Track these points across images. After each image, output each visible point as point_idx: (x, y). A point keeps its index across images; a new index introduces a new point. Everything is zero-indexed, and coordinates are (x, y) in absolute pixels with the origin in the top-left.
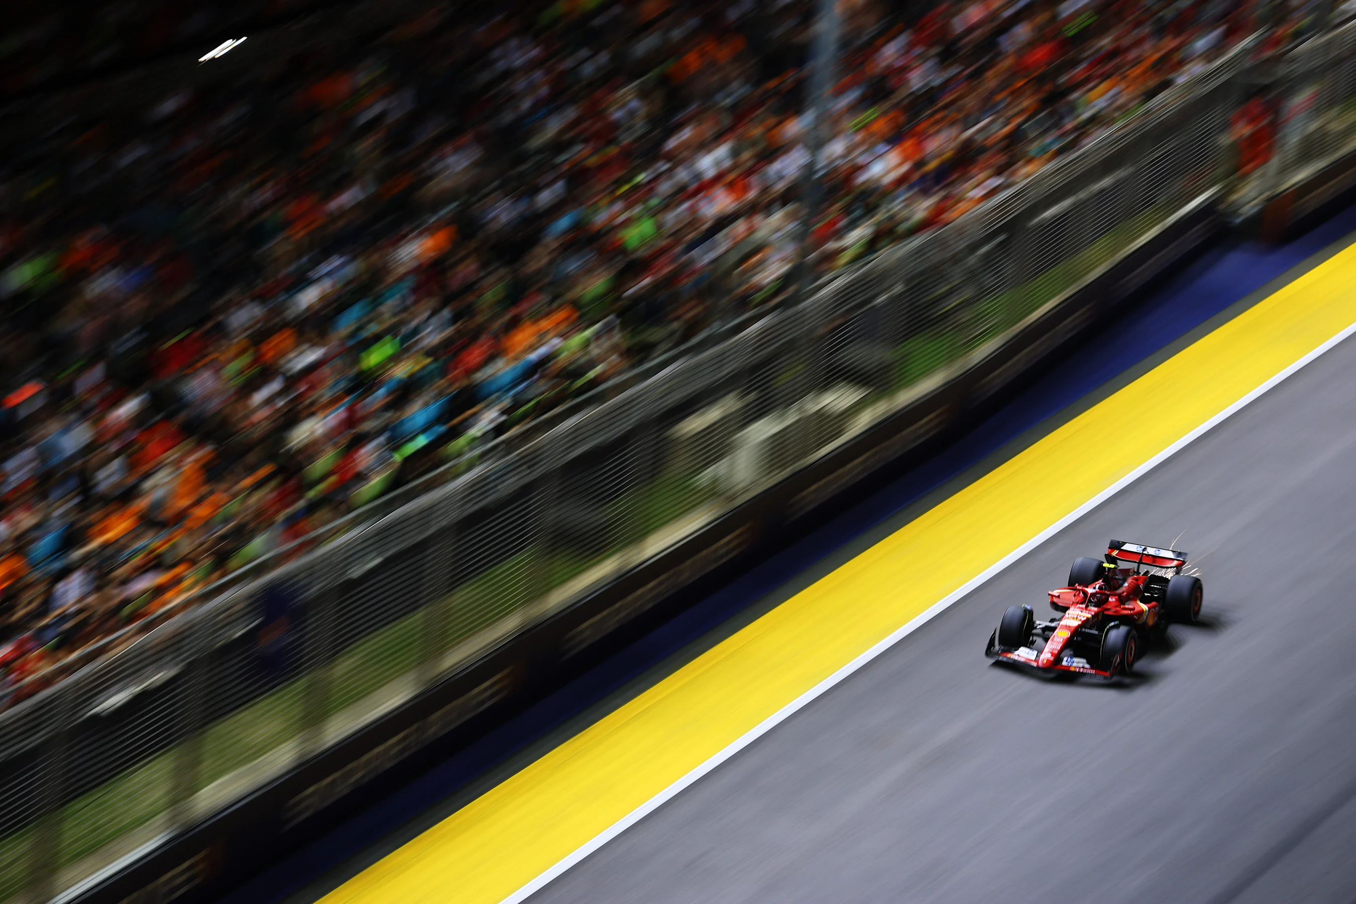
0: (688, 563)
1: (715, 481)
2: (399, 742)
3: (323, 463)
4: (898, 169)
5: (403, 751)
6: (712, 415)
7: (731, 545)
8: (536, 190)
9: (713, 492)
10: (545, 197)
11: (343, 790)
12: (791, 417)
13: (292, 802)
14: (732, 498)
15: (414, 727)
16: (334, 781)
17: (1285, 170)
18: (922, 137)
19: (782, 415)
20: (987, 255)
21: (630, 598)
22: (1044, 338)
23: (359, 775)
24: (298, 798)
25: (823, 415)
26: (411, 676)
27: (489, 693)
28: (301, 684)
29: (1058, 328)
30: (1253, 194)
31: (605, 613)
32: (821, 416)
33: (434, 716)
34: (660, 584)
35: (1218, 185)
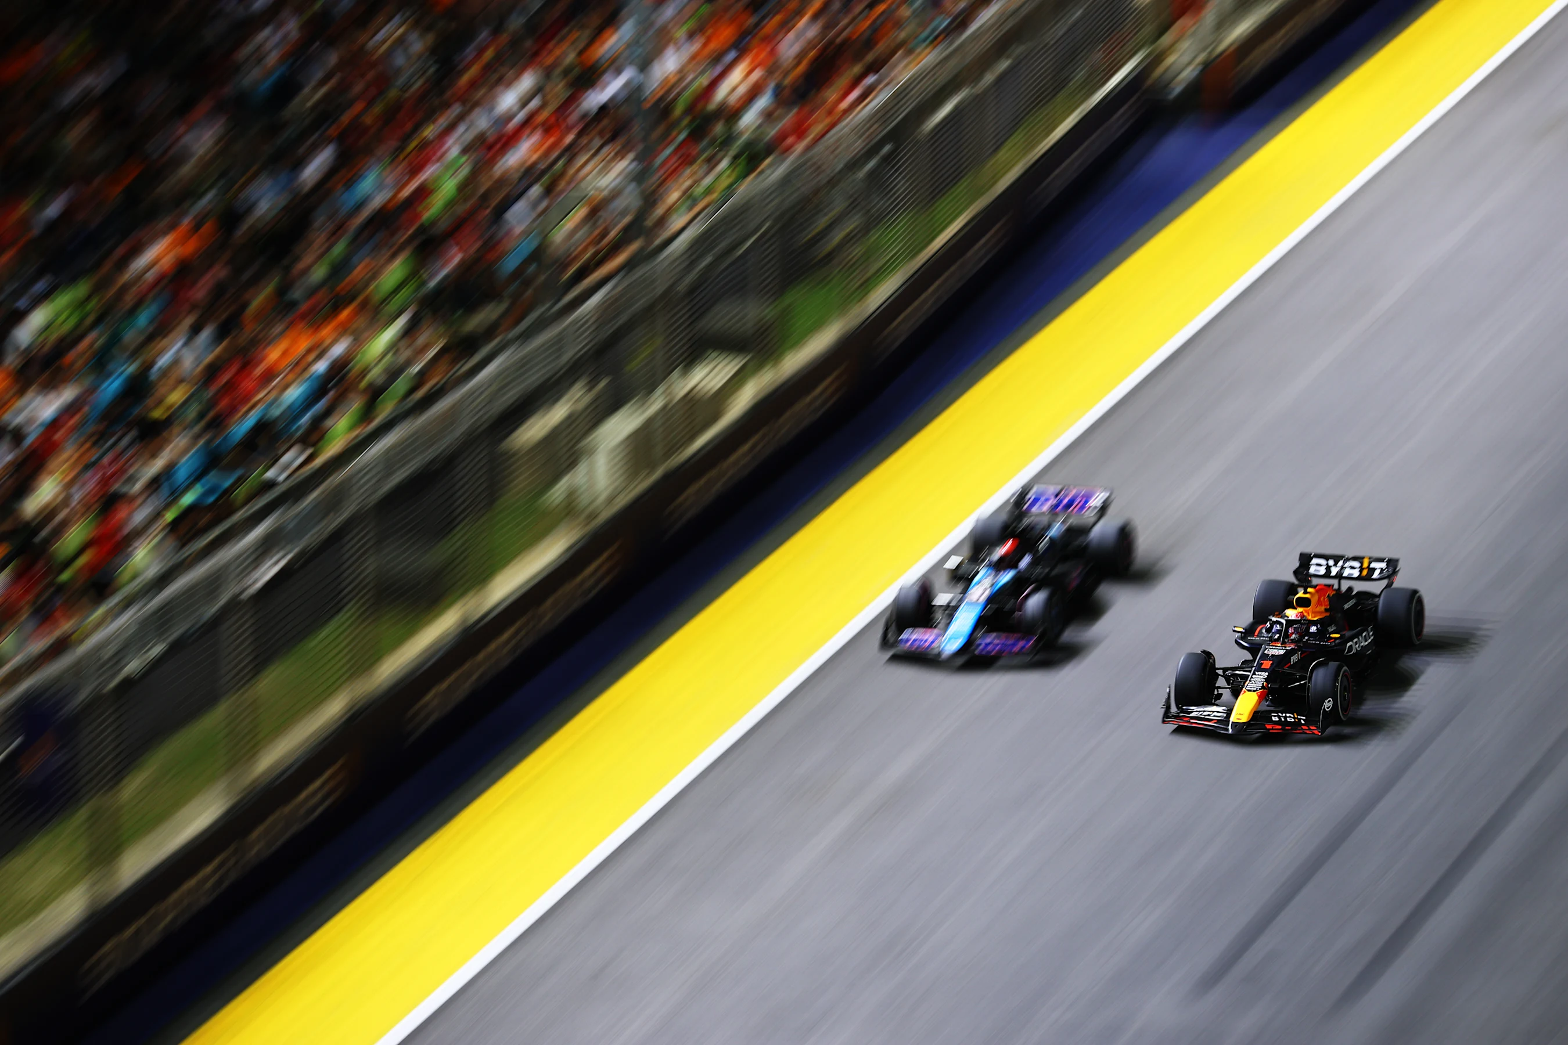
0: (549, 602)
1: (571, 495)
2: (214, 872)
3: (75, 536)
4: (747, 79)
5: (220, 882)
6: (557, 413)
7: (599, 574)
8: (300, 164)
9: (569, 509)
10: (313, 170)
11: (150, 940)
12: (656, 404)
13: (87, 965)
14: (592, 516)
15: (231, 849)
16: (137, 932)
17: (1224, 22)
18: (771, 40)
19: (643, 404)
20: (871, 174)
21: (481, 656)
22: (953, 269)
23: (169, 918)
24: (94, 958)
25: (691, 399)
26: (221, 786)
27: (319, 796)
28: (82, 815)
29: (970, 253)
30: (1186, 59)
31: (452, 678)
32: (691, 400)
33: (254, 835)
34: (516, 633)
35: (1144, 50)
